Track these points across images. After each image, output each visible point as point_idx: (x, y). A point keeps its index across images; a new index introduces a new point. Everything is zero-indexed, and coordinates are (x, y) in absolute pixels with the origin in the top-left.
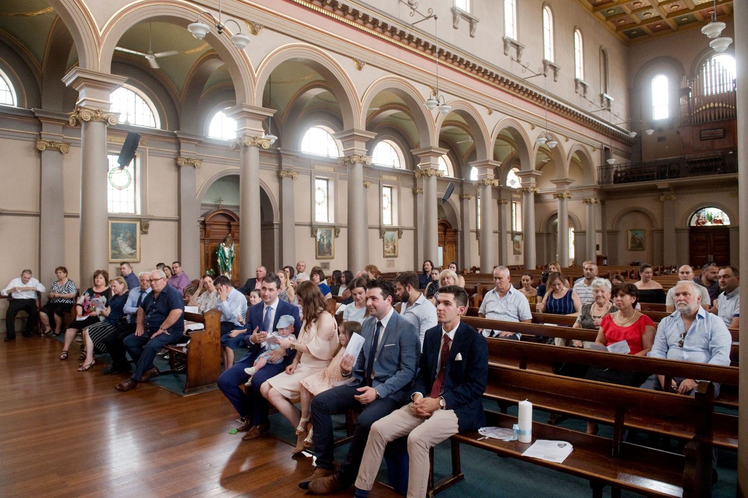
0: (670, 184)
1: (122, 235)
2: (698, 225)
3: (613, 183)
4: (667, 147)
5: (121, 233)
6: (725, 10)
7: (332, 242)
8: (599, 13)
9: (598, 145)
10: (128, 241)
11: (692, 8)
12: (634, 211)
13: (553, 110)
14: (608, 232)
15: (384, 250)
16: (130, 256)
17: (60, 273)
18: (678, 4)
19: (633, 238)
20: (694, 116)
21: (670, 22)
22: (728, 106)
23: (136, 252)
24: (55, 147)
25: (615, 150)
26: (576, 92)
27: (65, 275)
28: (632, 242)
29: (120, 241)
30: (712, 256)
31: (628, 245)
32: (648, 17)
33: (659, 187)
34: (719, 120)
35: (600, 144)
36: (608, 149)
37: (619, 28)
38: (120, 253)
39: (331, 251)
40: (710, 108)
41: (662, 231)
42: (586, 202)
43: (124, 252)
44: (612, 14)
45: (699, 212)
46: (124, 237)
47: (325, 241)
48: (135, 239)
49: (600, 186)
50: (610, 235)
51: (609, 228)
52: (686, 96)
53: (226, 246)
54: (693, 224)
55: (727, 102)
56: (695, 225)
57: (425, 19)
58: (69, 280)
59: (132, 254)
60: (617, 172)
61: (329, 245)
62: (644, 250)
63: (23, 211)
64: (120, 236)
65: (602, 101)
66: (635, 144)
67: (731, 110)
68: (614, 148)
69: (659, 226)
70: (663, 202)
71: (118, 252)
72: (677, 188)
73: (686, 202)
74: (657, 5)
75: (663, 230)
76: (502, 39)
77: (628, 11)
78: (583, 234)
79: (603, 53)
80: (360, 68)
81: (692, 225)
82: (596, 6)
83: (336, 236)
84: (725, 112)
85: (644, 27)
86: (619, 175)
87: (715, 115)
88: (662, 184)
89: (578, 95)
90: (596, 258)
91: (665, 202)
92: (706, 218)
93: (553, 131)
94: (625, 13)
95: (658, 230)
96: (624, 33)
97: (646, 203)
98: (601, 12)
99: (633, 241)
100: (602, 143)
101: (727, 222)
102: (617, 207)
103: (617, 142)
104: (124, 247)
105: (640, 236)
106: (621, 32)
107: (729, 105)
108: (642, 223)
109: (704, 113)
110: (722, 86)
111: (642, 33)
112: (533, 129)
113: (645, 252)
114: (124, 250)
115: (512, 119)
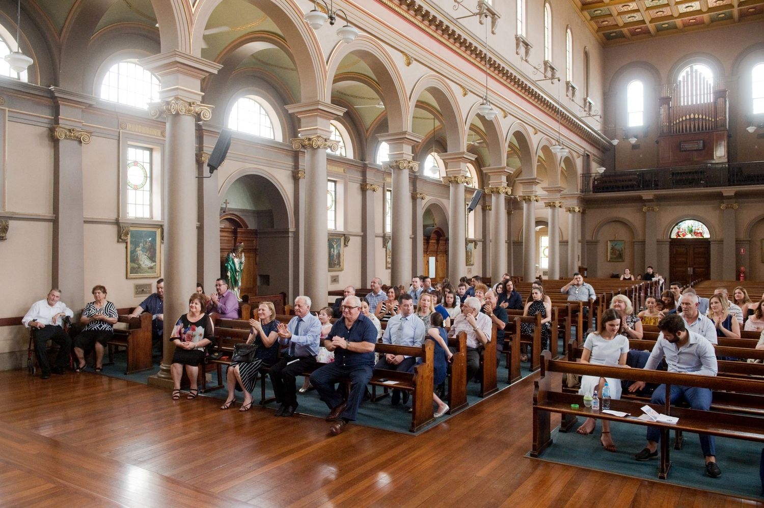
0: (655, 195)
1: (141, 245)
2: (679, 238)
3: (592, 192)
4: (641, 156)
5: (141, 242)
6: (705, 21)
7: (341, 253)
8: (586, 13)
9: (581, 151)
10: (148, 252)
11: (676, 15)
12: (614, 221)
13: (551, 114)
14: (587, 242)
15: (386, 261)
16: (150, 270)
17: (99, 293)
18: (664, 10)
19: (612, 248)
20: (673, 126)
21: (651, 27)
22: (707, 118)
23: (156, 265)
24: (75, 136)
25: (594, 156)
26: (567, 96)
27: (104, 295)
28: (611, 253)
29: (139, 251)
30: (692, 269)
31: (607, 256)
32: (632, 21)
33: (643, 198)
34: (698, 132)
35: (583, 150)
36: (589, 155)
37: (600, 29)
38: (139, 267)
39: (340, 263)
40: (690, 119)
41: (643, 243)
42: (570, 211)
43: (143, 266)
44: (598, 15)
45: (679, 224)
46: (143, 248)
47: (335, 250)
48: (155, 250)
49: (583, 194)
50: (589, 245)
51: (588, 238)
52: (667, 106)
53: (236, 257)
54: (674, 236)
55: (707, 114)
56: (675, 237)
57: (473, 16)
58: (108, 302)
59: (151, 268)
60: (595, 180)
61: (339, 255)
62: (623, 261)
63: (36, 215)
64: (139, 247)
65: (585, 104)
66: (609, 150)
67: (710, 122)
68: (593, 154)
69: (640, 238)
70: (645, 213)
71: (137, 266)
72: (659, 199)
73: (667, 214)
74: (645, 9)
75: (645, 242)
76: (514, 37)
77: (615, 13)
78: (565, 244)
79: (586, 54)
80: (409, 64)
81: (672, 237)
82: (585, 6)
83: (346, 245)
84: (704, 124)
85: (625, 30)
86: (596, 183)
87: (694, 127)
88: (647, 194)
89: (568, 98)
90: (578, 268)
91: (647, 213)
92: (687, 230)
93: (551, 138)
94: (610, 15)
95: (639, 242)
96: (604, 34)
97: (628, 214)
98: (588, 12)
99: (613, 252)
100: (584, 149)
101: (707, 235)
102: (598, 216)
103: (595, 148)
104: (143, 260)
105: (619, 247)
106: (600, 33)
107: (709, 117)
108: (623, 234)
109: (684, 123)
110: (702, 96)
111: (621, 36)
112: (536, 133)
113: (625, 263)
114: (144, 263)
115: (521, 124)
